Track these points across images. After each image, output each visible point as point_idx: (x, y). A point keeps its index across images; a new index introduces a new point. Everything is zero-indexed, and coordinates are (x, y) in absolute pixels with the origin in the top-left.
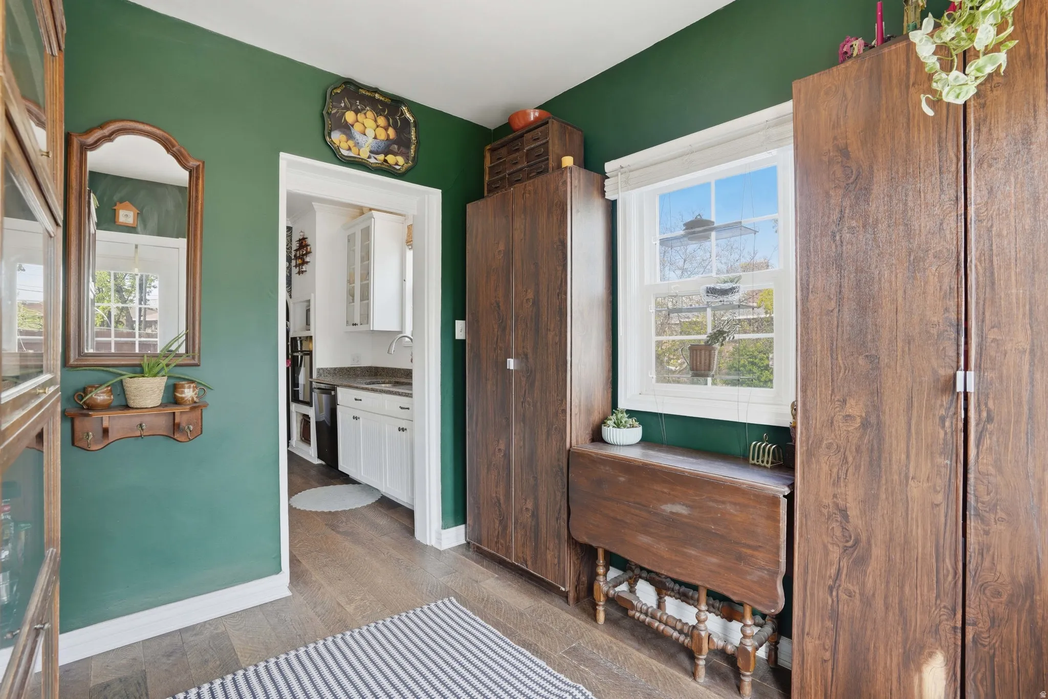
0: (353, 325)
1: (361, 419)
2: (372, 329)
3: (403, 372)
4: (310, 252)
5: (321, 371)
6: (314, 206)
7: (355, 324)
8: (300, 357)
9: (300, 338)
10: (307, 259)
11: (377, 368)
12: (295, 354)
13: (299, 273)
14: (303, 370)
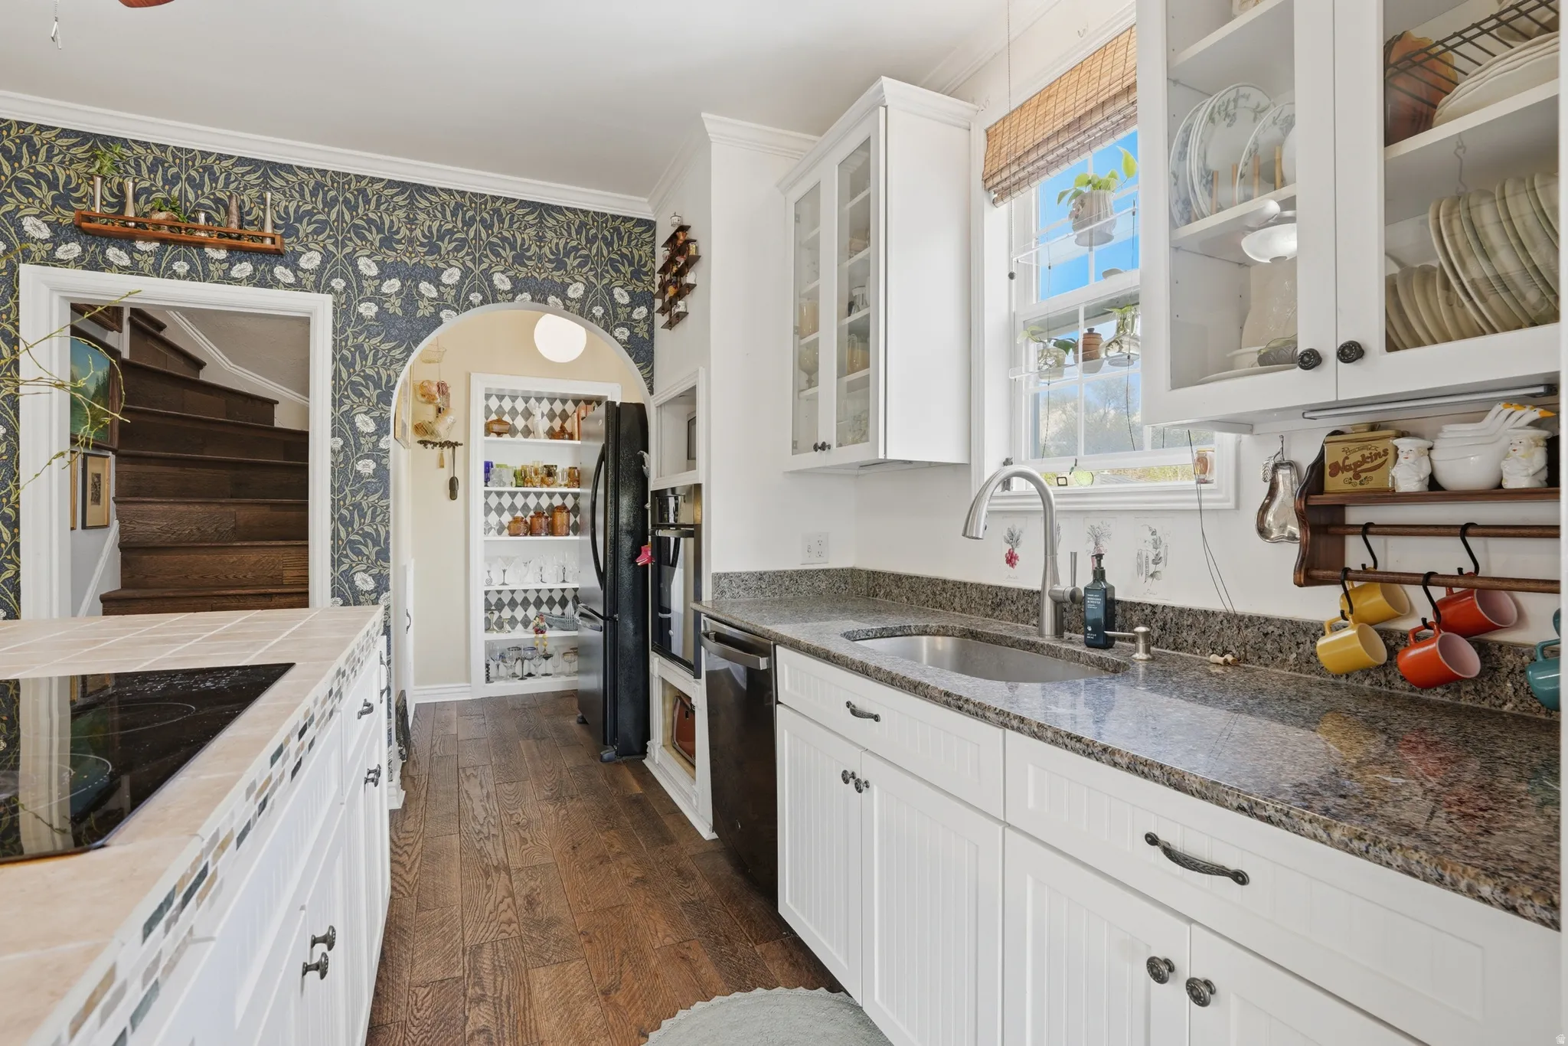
0: (816, 448)
1: (875, 789)
2: (881, 456)
3: (975, 594)
4: (696, 258)
5: (724, 583)
6: (708, 126)
7: (824, 447)
8: (672, 541)
9: (673, 490)
10: (690, 278)
11: (874, 575)
12: (661, 533)
13: (670, 325)
14: (679, 574)
